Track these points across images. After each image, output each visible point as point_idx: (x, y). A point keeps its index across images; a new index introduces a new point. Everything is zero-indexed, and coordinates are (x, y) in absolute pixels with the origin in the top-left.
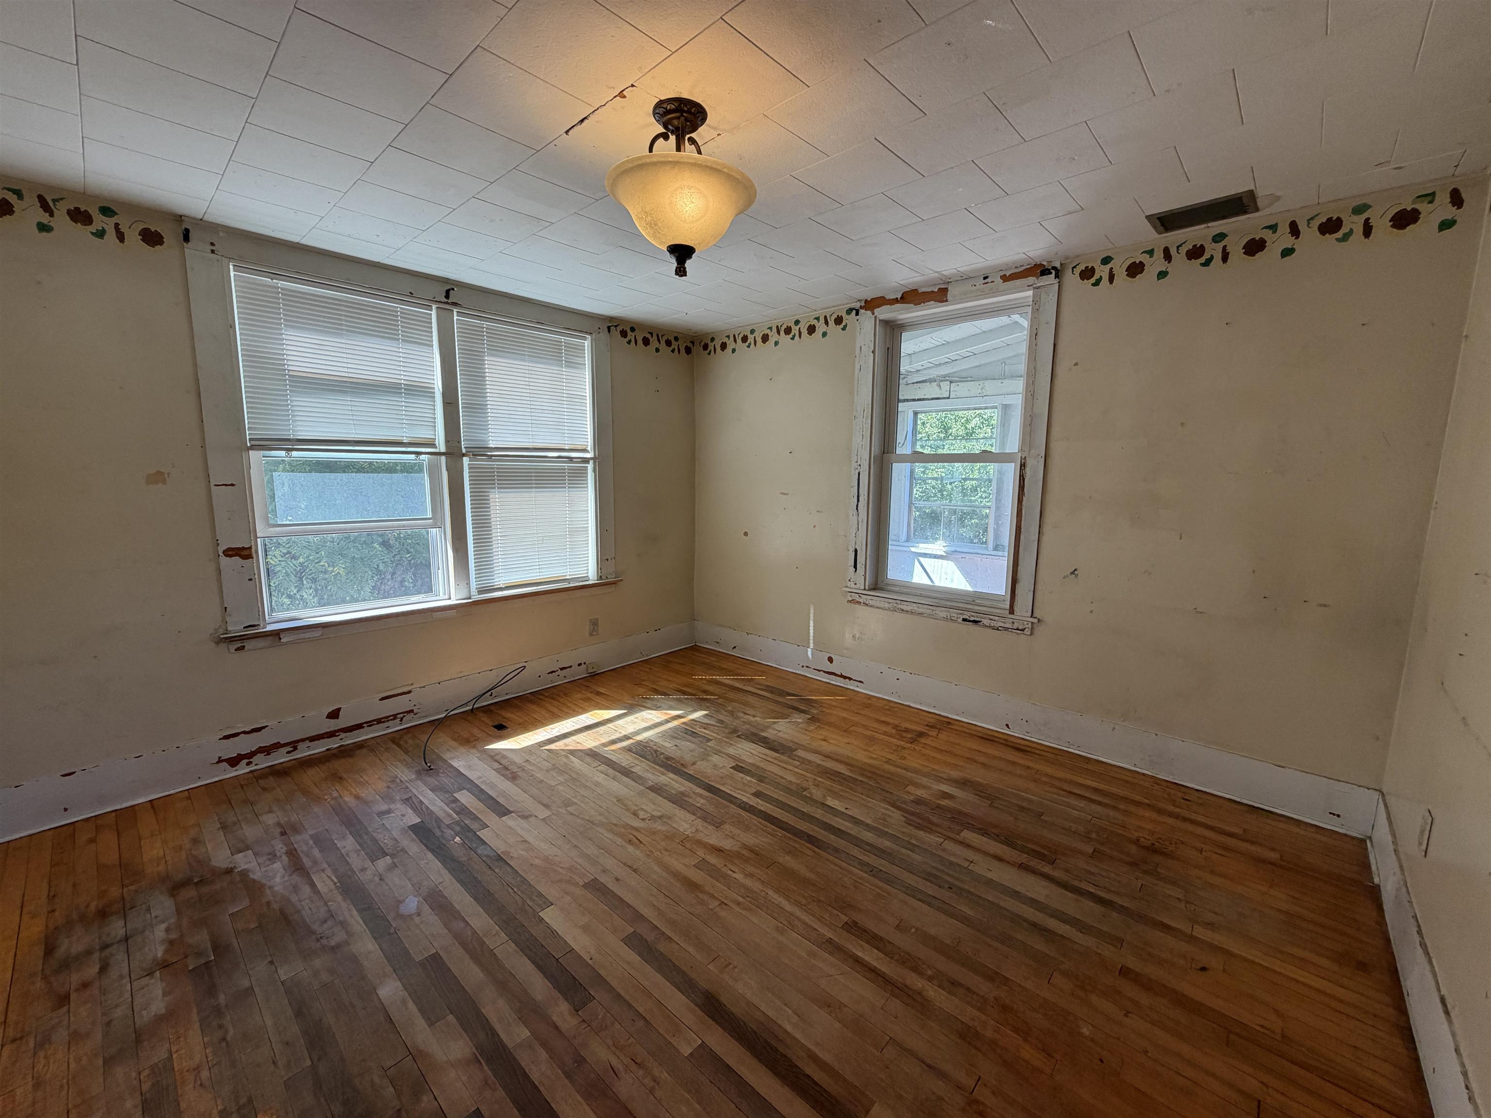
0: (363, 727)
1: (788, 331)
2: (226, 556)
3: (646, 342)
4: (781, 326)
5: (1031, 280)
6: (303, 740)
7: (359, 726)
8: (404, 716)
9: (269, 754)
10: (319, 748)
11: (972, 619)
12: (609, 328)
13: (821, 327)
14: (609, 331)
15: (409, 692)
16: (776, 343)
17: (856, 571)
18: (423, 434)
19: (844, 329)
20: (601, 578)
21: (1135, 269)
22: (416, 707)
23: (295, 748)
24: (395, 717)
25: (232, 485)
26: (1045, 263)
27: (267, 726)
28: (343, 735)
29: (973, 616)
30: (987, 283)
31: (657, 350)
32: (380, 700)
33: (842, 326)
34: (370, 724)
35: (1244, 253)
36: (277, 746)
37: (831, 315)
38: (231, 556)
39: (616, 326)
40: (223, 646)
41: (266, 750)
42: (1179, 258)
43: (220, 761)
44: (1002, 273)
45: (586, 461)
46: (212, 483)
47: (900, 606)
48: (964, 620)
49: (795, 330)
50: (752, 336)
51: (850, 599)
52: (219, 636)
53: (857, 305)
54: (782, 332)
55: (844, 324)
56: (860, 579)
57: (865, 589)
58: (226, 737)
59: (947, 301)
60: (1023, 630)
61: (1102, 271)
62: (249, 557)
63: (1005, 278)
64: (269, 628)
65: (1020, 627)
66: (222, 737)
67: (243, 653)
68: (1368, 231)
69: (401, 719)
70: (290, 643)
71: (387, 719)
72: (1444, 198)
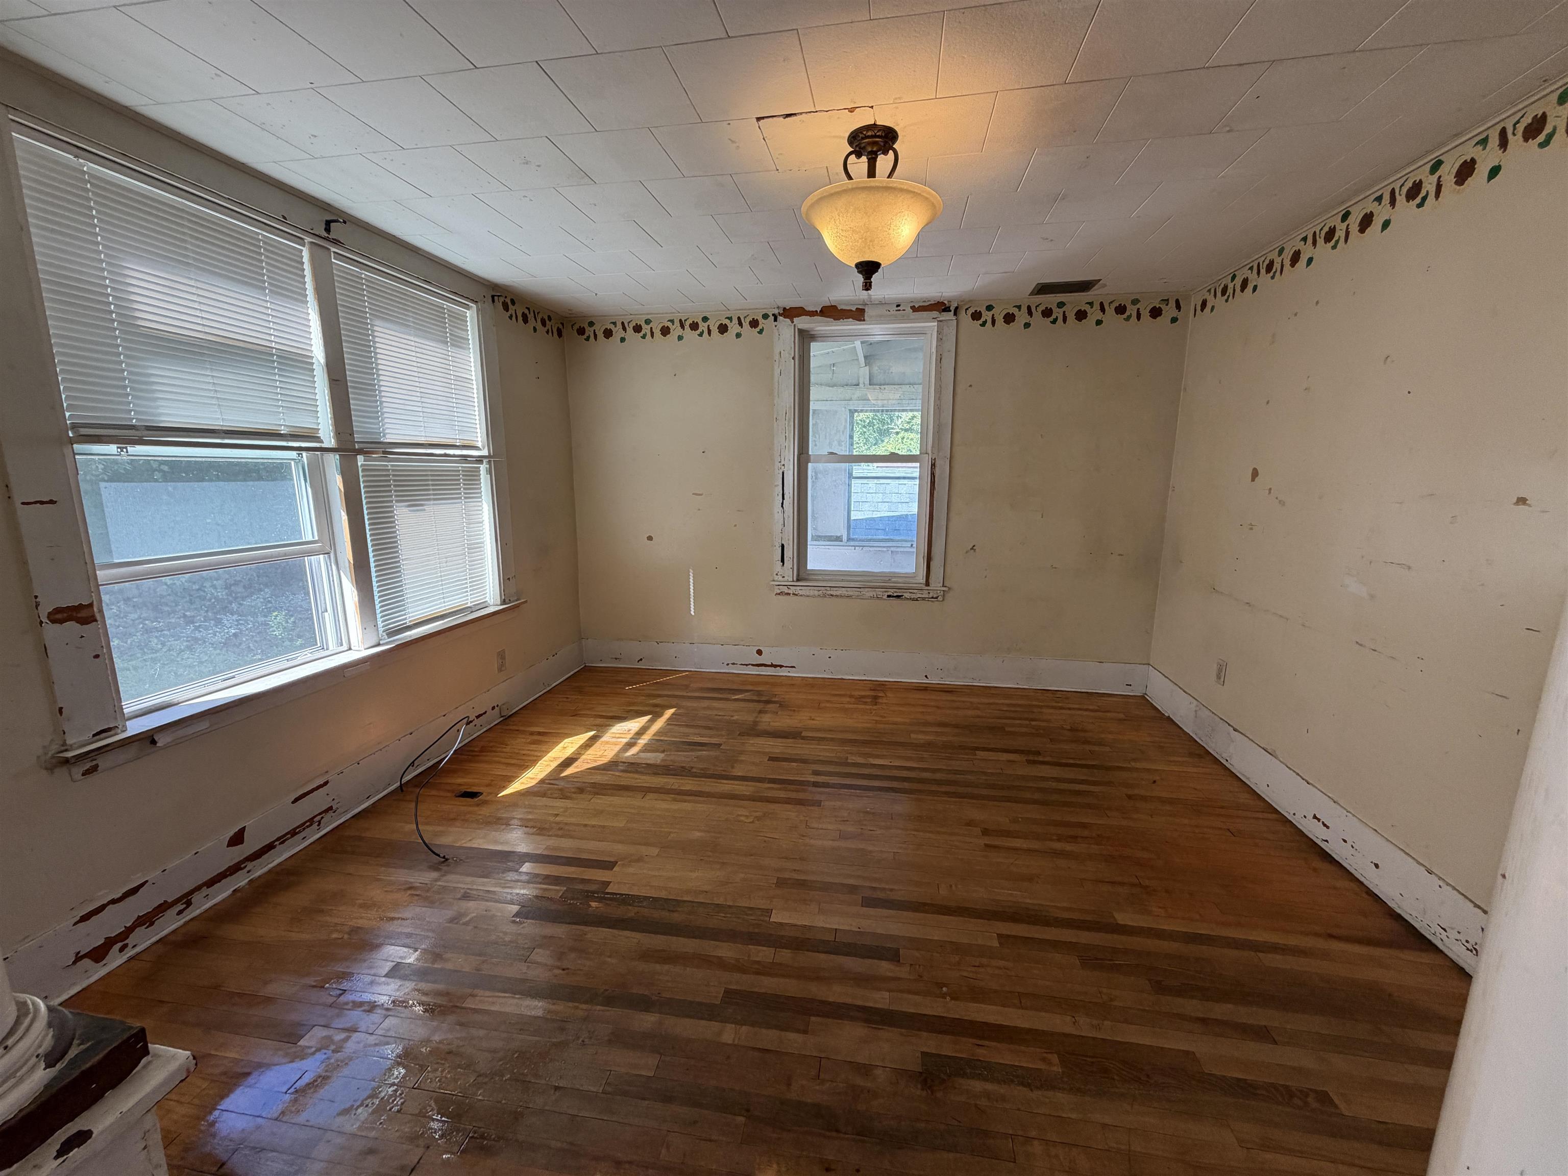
0: (274, 847)
1: (694, 326)
2: (54, 621)
3: (525, 320)
4: (685, 320)
5: (935, 314)
6: (198, 888)
7: (270, 847)
8: (322, 818)
9: (152, 924)
10: (222, 894)
11: (895, 594)
12: (493, 297)
13: (734, 328)
14: (493, 301)
15: (326, 783)
16: (680, 338)
17: (783, 565)
18: (303, 422)
19: (761, 332)
20: (504, 602)
21: (1009, 318)
22: (336, 801)
23: (189, 904)
24: (311, 821)
25: (52, 502)
26: (946, 302)
27: (147, 881)
28: (250, 865)
29: (896, 592)
30: (899, 310)
31: (535, 329)
32: (293, 803)
33: (758, 329)
34: (282, 839)
35: (1076, 318)
36: (163, 907)
37: (745, 317)
38: (61, 622)
39: (498, 296)
40: (62, 772)
41: (147, 920)
42: (1037, 314)
43: (78, 958)
44: (912, 304)
45: (479, 460)
46: (18, 499)
47: (829, 592)
48: (889, 596)
49: (703, 326)
50: (649, 327)
51: (779, 592)
52: (53, 757)
53: (776, 311)
54: (687, 327)
55: (760, 327)
56: (788, 572)
57: (793, 581)
58: (85, 918)
59: (864, 320)
60: (936, 598)
61: (986, 316)
62: (91, 619)
63: (914, 309)
64: (134, 728)
65: (935, 596)
66: (78, 918)
67: (94, 778)
68: (1139, 317)
69: (319, 822)
70: (166, 747)
71: (303, 827)
72: (1172, 304)
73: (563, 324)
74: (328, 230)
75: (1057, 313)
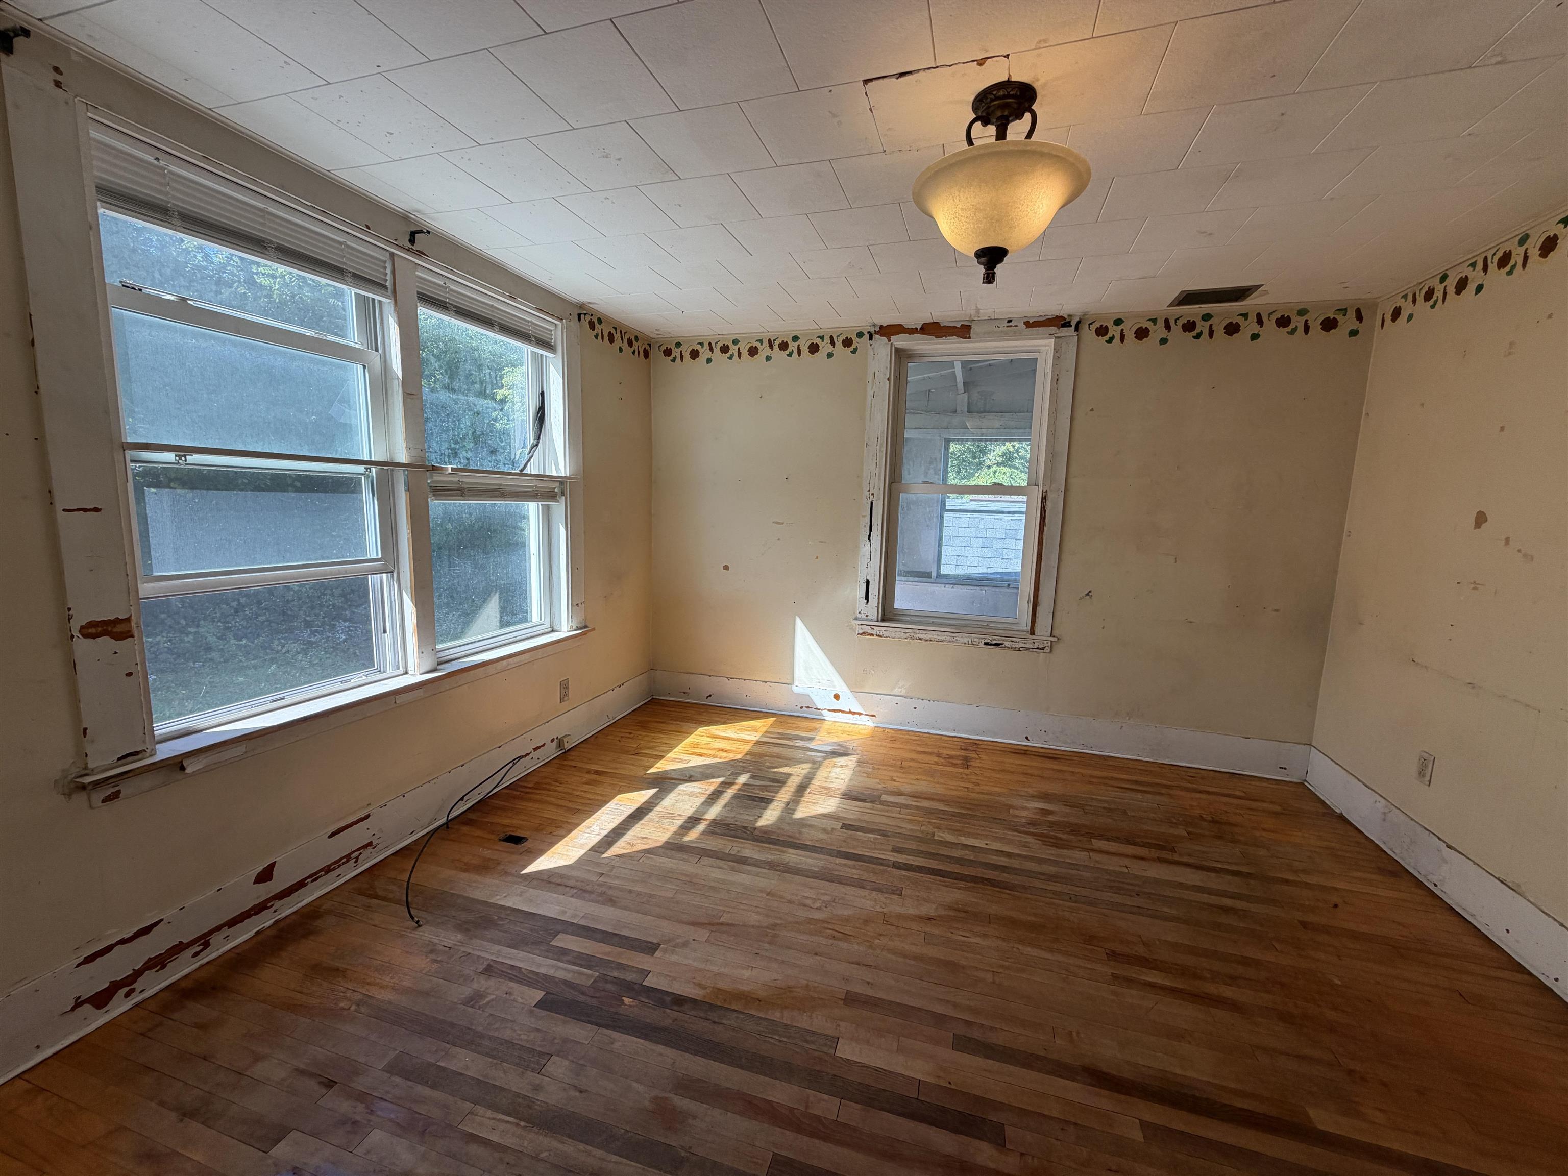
0: (306, 885)
1: (784, 346)
2: (86, 636)
3: (611, 339)
4: (774, 340)
5: (1053, 329)
6: (218, 928)
7: (301, 884)
8: (361, 854)
9: (164, 966)
10: (243, 935)
11: (994, 642)
12: (579, 315)
13: (825, 347)
14: (579, 320)
15: (367, 817)
16: (768, 358)
17: (867, 602)
19: (854, 352)
20: (577, 628)
21: (1142, 334)
22: (376, 836)
23: (206, 945)
24: (348, 857)
25: (96, 510)
26: (1066, 317)
27: (162, 920)
28: (277, 904)
29: (994, 639)
30: (1011, 326)
31: (621, 350)
32: (330, 837)
33: (851, 349)
34: (314, 877)
35: (1225, 333)
36: (179, 948)
37: (838, 336)
38: (94, 636)
39: (585, 314)
40: (80, 798)
41: (158, 963)
42: (1176, 329)
43: (78, 1003)
44: (1026, 320)
45: (555, 480)
46: (59, 506)
47: (918, 636)
48: (986, 644)
49: (793, 346)
50: (736, 347)
51: (861, 632)
52: (72, 781)
53: (872, 330)
54: (776, 347)
55: (853, 346)
56: (873, 609)
57: (878, 621)
58: (89, 959)
59: (970, 338)
60: (1043, 649)
61: (1114, 331)
63: (1028, 325)
64: (164, 752)
65: (1041, 646)
66: (82, 959)
67: (116, 803)
68: (1307, 329)
69: (357, 858)
70: (193, 774)
71: (338, 863)
72: (1352, 314)
73: (650, 345)
74: (412, 241)
75: (1203, 327)
